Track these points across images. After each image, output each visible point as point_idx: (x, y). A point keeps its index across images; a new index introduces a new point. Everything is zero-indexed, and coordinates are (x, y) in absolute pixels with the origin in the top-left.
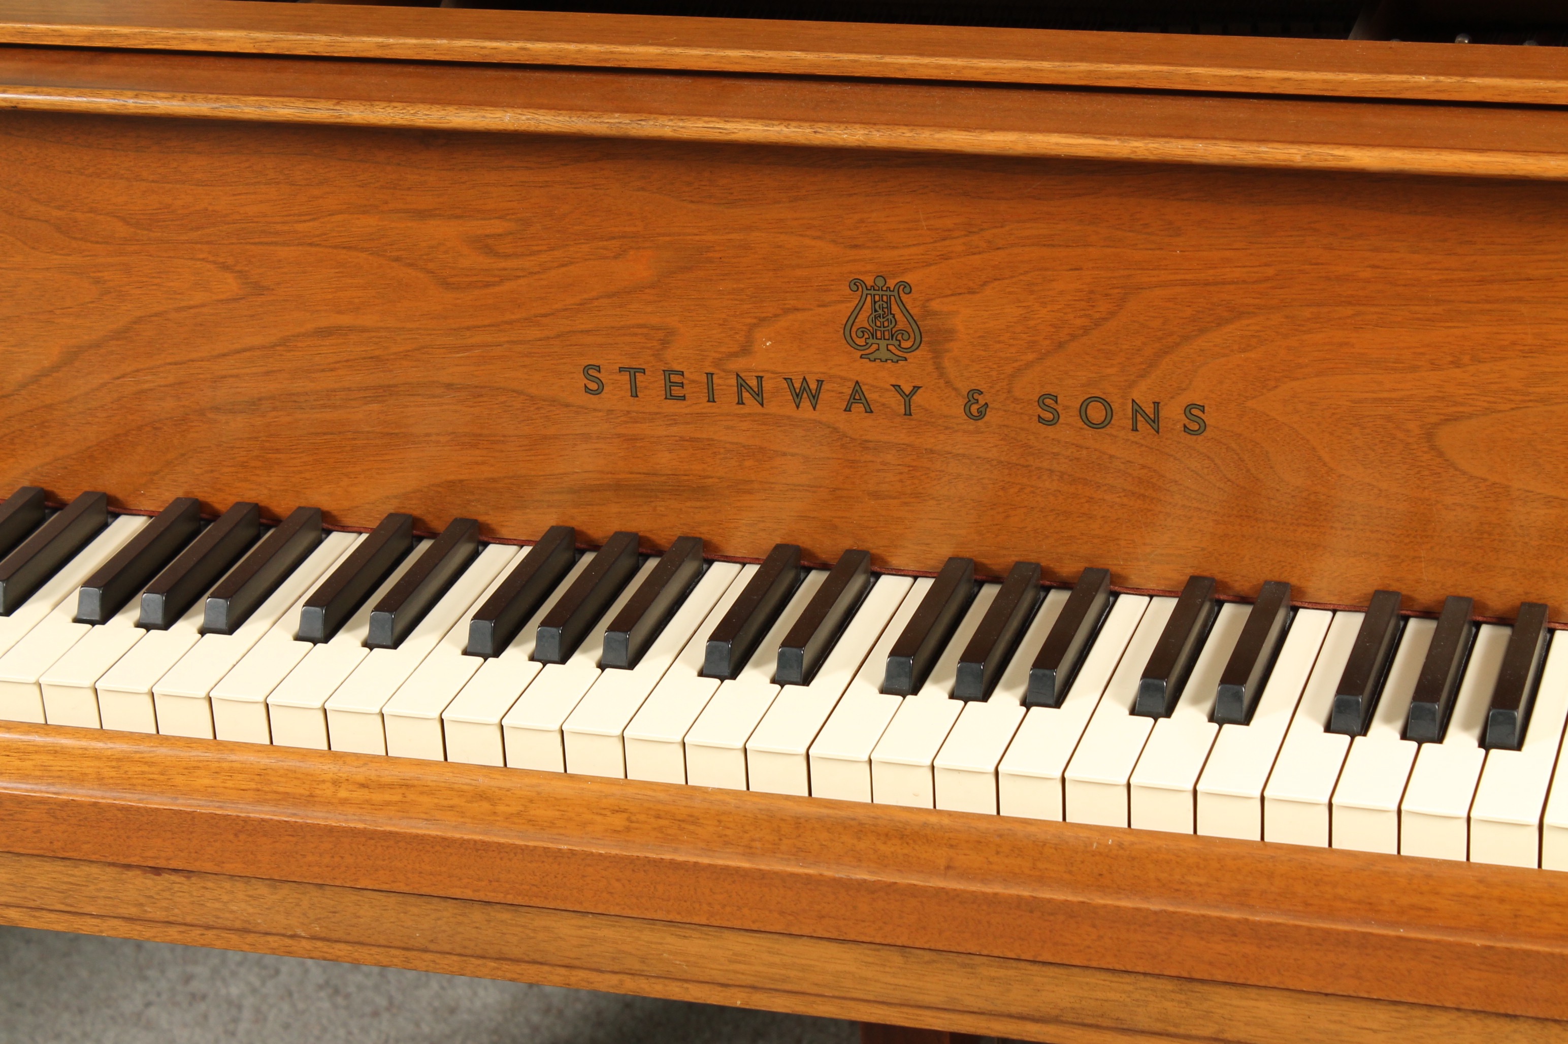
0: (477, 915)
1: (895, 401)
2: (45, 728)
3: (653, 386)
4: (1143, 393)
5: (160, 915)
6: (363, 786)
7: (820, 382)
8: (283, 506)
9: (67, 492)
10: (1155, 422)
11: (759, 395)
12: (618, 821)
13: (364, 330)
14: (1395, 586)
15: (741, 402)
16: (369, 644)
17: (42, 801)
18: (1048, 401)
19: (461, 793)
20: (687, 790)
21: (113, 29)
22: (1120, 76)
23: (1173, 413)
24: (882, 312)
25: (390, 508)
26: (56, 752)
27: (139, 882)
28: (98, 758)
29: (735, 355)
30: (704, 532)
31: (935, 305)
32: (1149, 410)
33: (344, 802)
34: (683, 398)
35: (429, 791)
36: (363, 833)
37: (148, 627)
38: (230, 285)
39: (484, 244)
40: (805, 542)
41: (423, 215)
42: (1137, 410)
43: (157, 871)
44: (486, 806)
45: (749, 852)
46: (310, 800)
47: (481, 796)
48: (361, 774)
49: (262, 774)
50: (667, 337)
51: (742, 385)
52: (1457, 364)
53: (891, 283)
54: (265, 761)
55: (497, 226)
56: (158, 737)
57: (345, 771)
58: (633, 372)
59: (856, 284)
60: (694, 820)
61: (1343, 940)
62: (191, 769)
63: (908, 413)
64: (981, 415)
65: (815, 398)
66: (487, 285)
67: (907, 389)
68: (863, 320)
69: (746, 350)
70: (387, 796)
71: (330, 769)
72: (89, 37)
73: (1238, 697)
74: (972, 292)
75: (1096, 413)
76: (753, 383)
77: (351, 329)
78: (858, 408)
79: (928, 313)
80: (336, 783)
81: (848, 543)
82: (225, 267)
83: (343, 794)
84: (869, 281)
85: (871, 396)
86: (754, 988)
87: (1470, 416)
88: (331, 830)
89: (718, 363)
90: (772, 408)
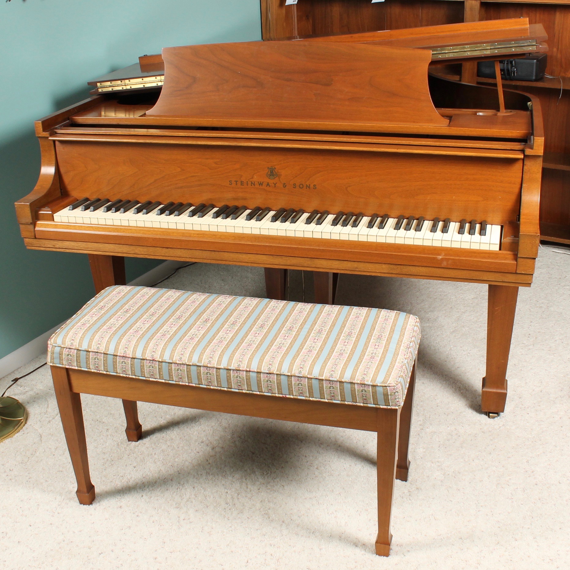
0: (213, 253)
1: (273, 185)
2: (152, 228)
3: (239, 183)
4: (308, 183)
5: (168, 255)
6: (198, 234)
7: (263, 182)
8: (185, 203)
9: (153, 201)
10: (309, 187)
11: (254, 184)
12: (233, 238)
13: (198, 176)
14: (342, 211)
15: (251, 186)
16: (198, 217)
17: (152, 238)
18: (294, 184)
19: (211, 235)
20: (243, 234)
21: (165, 133)
22: (305, 138)
23: (312, 186)
24: (272, 172)
25: (201, 203)
26: (154, 231)
27: (165, 250)
28: (160, 231)
29: (251, 179)
30: (246, 205)
31: (279, 171)
32: (308, 186)
33: (195, 237)
34: (243, 185)
35: (206, 235)
36: (197, 241)
37: (167, 215)
38: (179, 170)
39: (216, 163)
40: (260, 206)
41: (207, 159)
42: (307, 186)
43: (168, 248)
44: (215, 237)
45: (252, 242)
46: (190, 236)
47: (214, 235)
48: (197, 233)
49: (183, 233)
50: (241, 176)
51: (252, 183)
52: (350, 178)
53: (273, 168)
54: (184, 231)
55: (218, 160)
56: (169, 229)
57: (195, 232)
58: (236, 181)
59: (268, 168)
60: (244, 238)
61: (332, 251)
62: (173, 233)
63: (275, 187)
64: (285, 187)
65: (262, 185)
66: (216, 169)
67: (275, 183)
68: (269, 173)
69: (252, 178)
70: (201, 236)
71: (193, 232)
72: (161, 134)
73: (319, 221)
74: (284, 169)
75: (301, 186)
76: (253, 183)
77: (196, 176)
78: (268, 186)
79: (278, 172)
80: (194, 234)
81: (266, 206)
82: (179, 167)
83: (195, 236)
84: (270, 167)
85: (270, 184)
86: (252, 263)
87: (352, 186)
88: (193, 241)
89: (249, 180)
90: (256, 186)
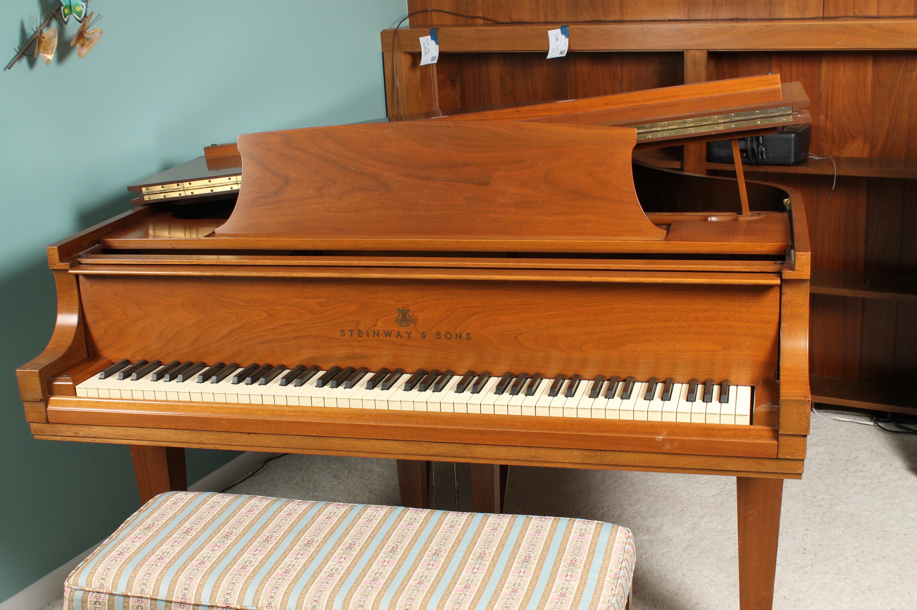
0: (318, 439)
1: (406, 335)
2: (226, 403)
3: (355, 334)
4: (458, 331)
5: (250, 444)
6: (294, 412)
7: (391, 332)
8: (275, 364)
9: (228, 363)
10: (461, 337)
11: (378, 335)
12: (348, 416)
13: (294, 324)
14: (510, 371)
15: (374, 337)
16: (295, 386)
17: (225, 419)
18: (438, 333)
19: (315, 412)
20: (363, 410)
21: (243, 261)
22: (452, 265)
23: (464, 335)
24: (404, 316)
25: (298, 364)
26: (228, 408)
27: (245, 436)
28: (237, 409)
29: (373, 326)
30: (366, 366)
31: (415, 314)
32: (459, 335)
33: (290, 416)
34: (362, 336)
35: (308, 412)
36: (294, 422)
37: (248, 384)
38: (266, 315)
39: (320, 304)
40: (388, 367)
41: (308, 298)
42: (457, 335)
43: (249, 433)
44: (320, 415)
45: (376, 422)
46: (283, 415)
47: (319, 413)
48: (294, 409)
49: (272, 411)
50: (359, 323)
51: (374, 333)
52: (521, 322)
53: (406, 309)
54: (273, 408)
55: (323, 300)
56: (251, 404)
57: (290, 409)
58: (352, 331)
59: (399, 310)
60: (364, 415)
61: (497, 432)
62: (257, 410)
63: (409, 338)
64: (425, 337)
65: (390, 335)
66: (321, 313)
67: (409, 332)
68: (400, 318)
69: (375, 325)
70: (299, 414)
71: (287, 409)
72: (238, 263)
73: (477, 388)
74: (422, 311)
75: (448, 336)
76: (377, 332)
77: (291, 324)
78: (399, 337)
79: (413, 316)
80: (289, 411)
81: (397, 367)
82: (265, 311)
83: (290, 414)
84: (401, 309)
85: (402, 334)
86: (377, 453)
87: (524, 333)
88: (287, 422)
89: (369, 328)
90: (381, 338)
